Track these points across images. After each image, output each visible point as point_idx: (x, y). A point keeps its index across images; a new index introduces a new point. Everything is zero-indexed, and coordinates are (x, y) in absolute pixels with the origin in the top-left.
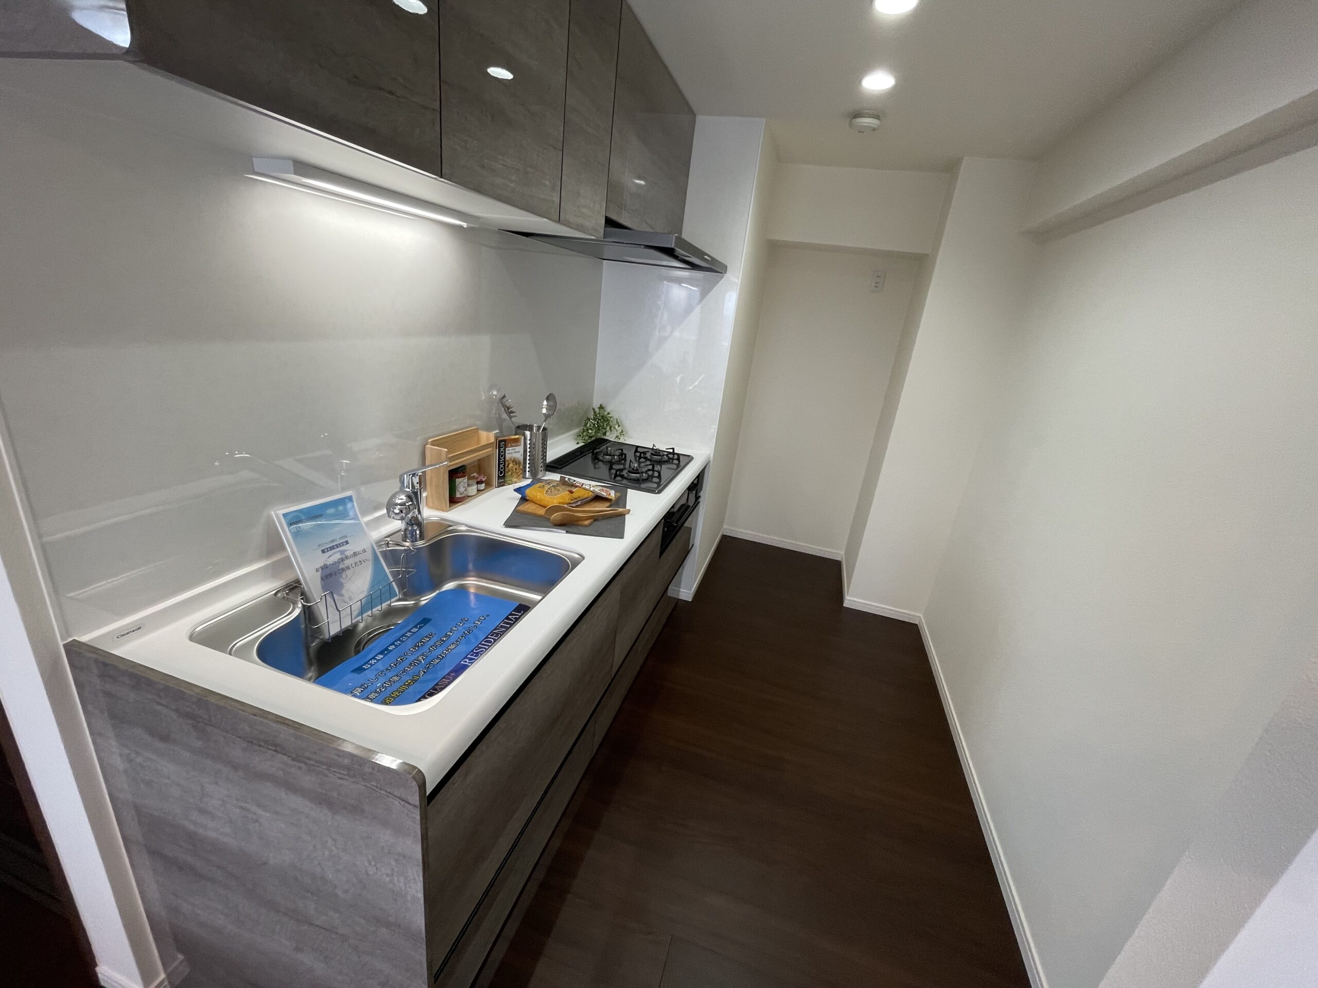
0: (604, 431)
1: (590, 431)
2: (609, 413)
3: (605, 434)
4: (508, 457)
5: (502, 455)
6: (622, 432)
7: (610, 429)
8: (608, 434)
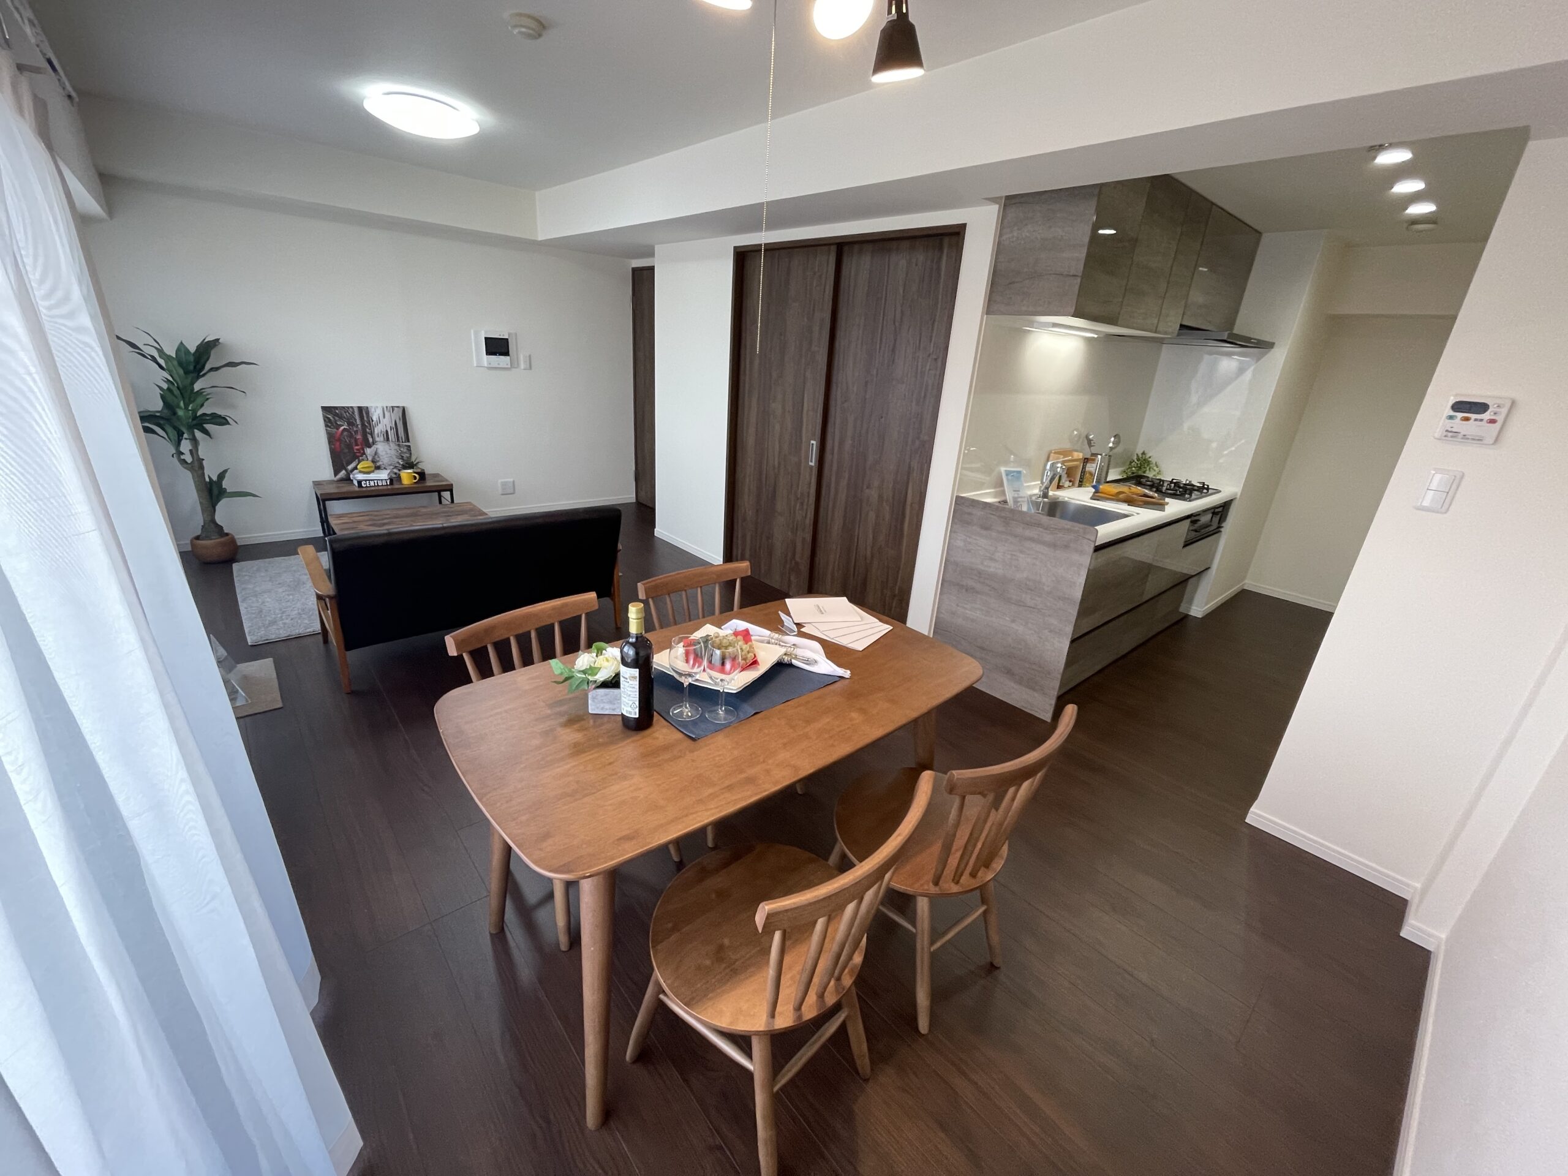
0: (1145, 469)
1: (1134, 469)
2: (1150, 457)
3: (1144, 472)
4: (1087, 469)
5: (1084, 467)
6: (1160, 471)
7: (1150, 469)
8: (1147, 472)
